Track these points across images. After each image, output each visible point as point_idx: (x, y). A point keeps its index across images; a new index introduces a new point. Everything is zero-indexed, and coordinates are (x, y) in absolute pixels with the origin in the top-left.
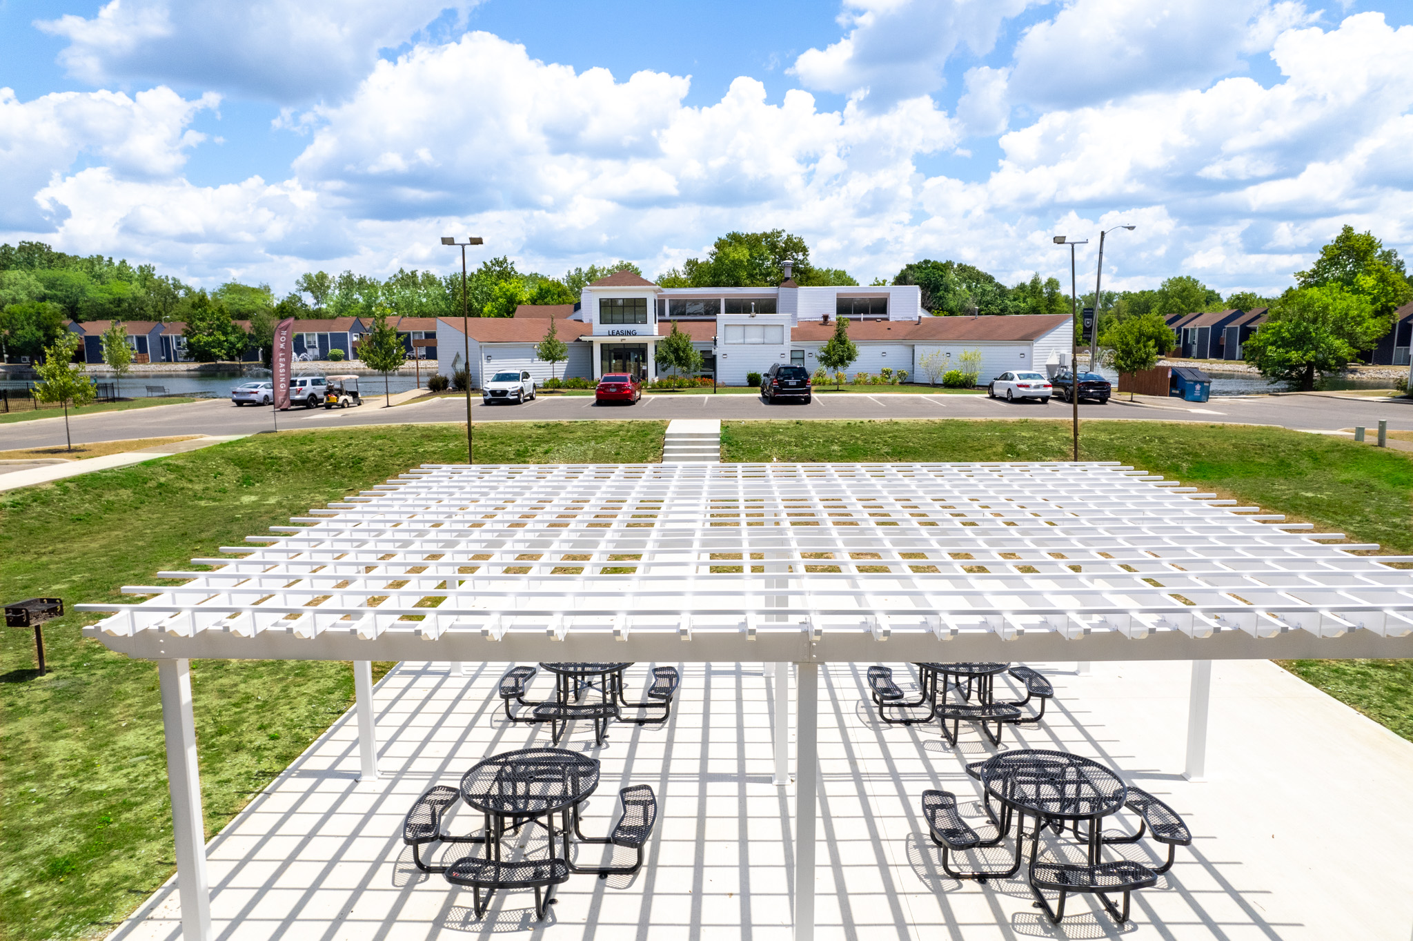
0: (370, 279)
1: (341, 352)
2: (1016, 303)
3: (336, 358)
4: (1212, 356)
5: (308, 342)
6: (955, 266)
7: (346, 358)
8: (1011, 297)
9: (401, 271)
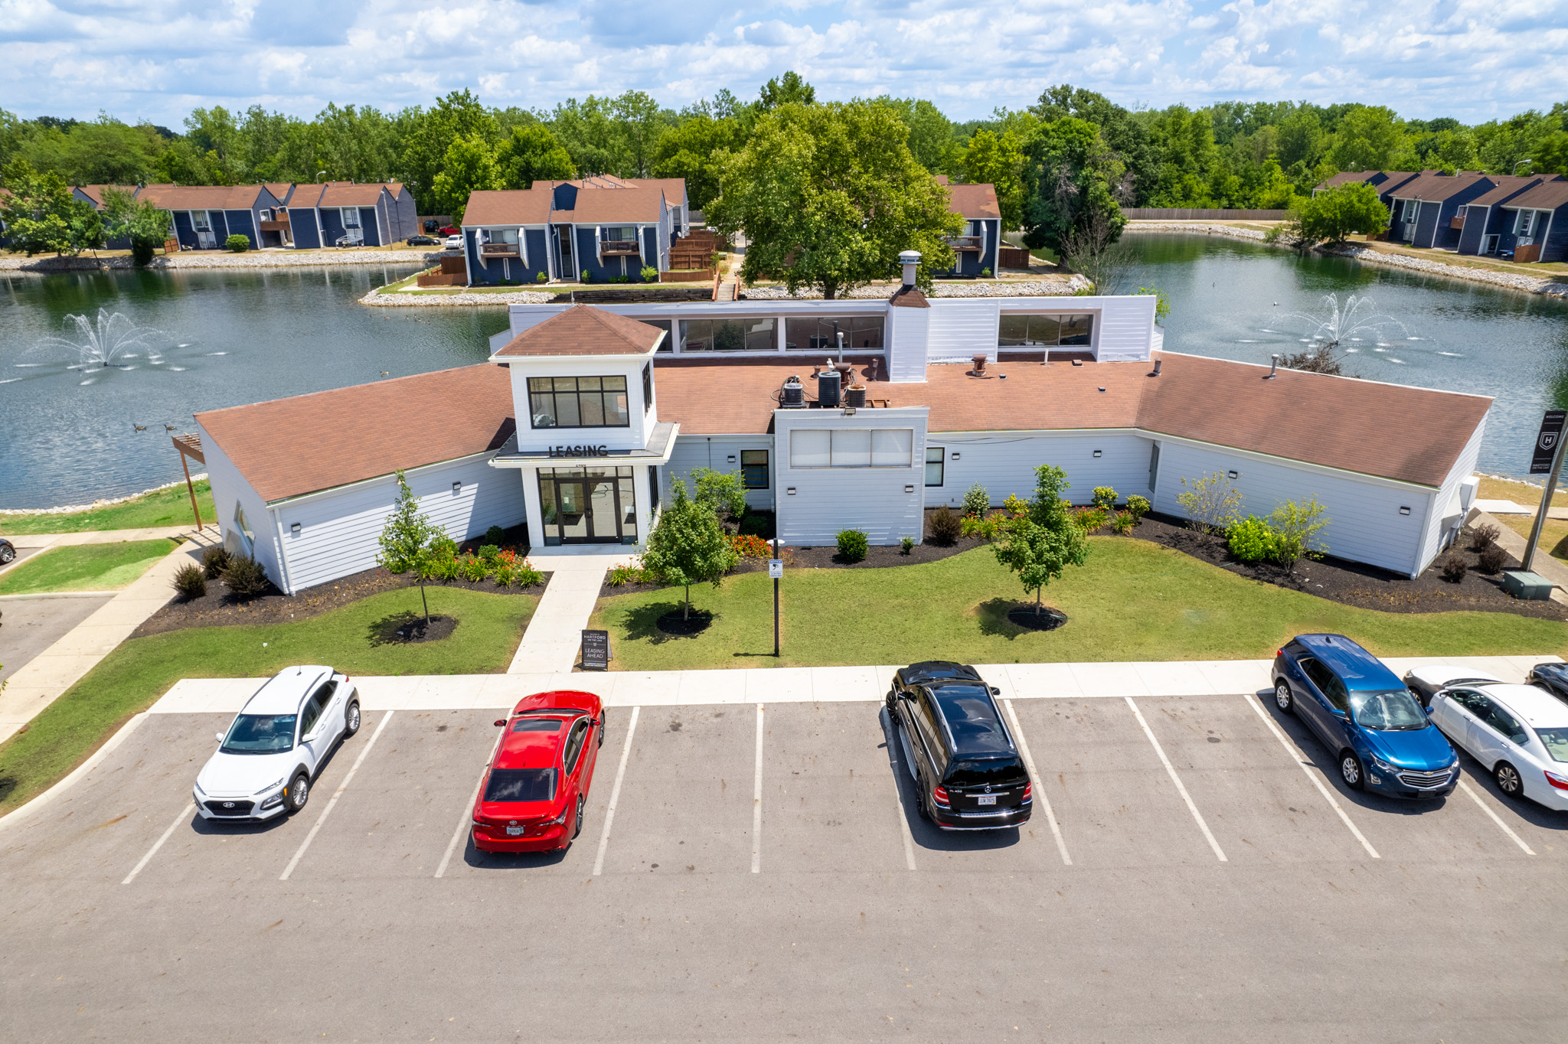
0: (290, 117)
1: (244, 239)
2: (1154, 147)
3: (238, 248)
4: (1439, 244)
5: (198, 223)
6: (1074, 92)
7: (253, 246)
8: (1148, 139)
9: (331, 106)
